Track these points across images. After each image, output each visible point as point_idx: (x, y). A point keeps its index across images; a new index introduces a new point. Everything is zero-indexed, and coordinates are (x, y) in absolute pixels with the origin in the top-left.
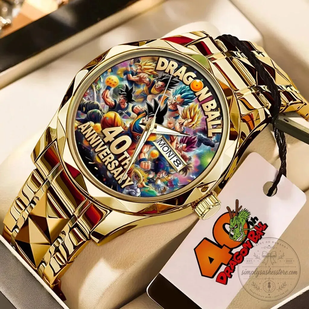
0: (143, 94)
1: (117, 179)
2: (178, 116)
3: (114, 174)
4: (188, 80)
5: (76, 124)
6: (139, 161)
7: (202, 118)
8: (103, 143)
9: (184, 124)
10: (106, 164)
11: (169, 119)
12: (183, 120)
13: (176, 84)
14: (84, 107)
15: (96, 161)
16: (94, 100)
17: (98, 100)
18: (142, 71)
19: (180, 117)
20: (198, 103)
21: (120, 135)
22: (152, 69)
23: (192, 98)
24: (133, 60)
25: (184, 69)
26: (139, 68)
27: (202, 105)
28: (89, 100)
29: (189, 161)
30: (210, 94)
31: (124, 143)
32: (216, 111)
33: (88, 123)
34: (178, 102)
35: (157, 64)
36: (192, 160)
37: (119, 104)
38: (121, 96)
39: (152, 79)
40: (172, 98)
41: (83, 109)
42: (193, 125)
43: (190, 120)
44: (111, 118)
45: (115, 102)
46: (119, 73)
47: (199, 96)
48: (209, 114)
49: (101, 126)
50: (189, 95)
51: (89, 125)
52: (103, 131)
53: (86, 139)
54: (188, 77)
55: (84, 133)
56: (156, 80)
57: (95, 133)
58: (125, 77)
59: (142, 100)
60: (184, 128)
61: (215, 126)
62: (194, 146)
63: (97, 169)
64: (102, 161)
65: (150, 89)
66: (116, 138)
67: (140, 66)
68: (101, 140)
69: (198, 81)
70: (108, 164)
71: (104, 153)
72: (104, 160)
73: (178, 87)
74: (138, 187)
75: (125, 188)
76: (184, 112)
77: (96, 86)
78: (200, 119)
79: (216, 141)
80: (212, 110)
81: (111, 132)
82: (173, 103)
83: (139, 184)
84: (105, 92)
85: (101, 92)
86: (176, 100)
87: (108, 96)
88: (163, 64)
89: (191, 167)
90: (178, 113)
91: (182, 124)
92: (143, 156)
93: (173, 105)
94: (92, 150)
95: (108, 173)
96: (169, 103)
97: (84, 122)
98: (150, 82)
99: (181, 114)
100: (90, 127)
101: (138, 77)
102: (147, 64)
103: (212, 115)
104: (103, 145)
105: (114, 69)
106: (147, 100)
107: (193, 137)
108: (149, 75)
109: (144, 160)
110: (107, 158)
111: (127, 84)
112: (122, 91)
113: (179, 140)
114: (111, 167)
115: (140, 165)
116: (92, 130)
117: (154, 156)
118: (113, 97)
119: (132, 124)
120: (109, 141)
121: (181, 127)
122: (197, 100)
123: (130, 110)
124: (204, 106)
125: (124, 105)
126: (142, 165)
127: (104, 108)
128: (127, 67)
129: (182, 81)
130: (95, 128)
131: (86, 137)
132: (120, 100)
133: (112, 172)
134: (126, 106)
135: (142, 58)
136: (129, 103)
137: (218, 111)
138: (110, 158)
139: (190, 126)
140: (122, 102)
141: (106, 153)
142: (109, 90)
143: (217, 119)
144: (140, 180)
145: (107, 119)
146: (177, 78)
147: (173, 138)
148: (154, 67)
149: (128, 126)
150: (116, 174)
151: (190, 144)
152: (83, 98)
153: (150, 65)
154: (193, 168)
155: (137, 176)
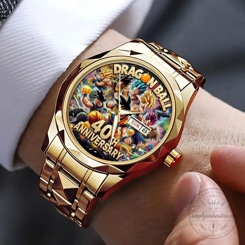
0: (110, 93)
1: (112, 155)
2: (139, 102)
3: (108, 152)
4: (139, 76)
5: (72, 126)
6: (122, 140)
7: (156, 99)
8: (94, 134)
9: (145, 107)
10: (101, 147)
11: (134, 106)
12: (144, 105)
13: (131, 81)
14: (73, 113)
15: (94, 147)
16: (78, 106)
17: (81, 105)
18: (105, 77)
19: (141, 103)
20: (150, 90)
21: (104, 125)
22: (111, 74)
23: (145, 88)
24: (96, 71)
25: (133, 68)
26: (102, 75)
27: (153, 90)
28: (75, 107)
29: (155, 131)
30: (156, 82)
31: (108, 130)
32: (163, 92)
33: (79, 123)
34: (136, 93)
35: (113, 69)
36: (157, 129)
37: (97, 105)
38: (96, 99)
39: (114, 81)
40: (132, 91)
41: (73, 115)
42: (151, 106)
43: (148, 103)
44: (94, 116)
45: (93, 104)
46: (89, 82)
47: (149, 85)
48: (160, 95)
49: (89, 123)
50: (142, 86)
51: (81, 124)
52: (91, 126)
53: (82, 134)
54: (138, 74)
55: (79, 131)
56: (116, 81)
57: (86, 129)
58: (94, 85)
59: (111, 98)
60: (146, 110)
61: (166, 103)
62: (156, 120)
63: (96, 152)
64: (98, 146)
65: (114, 88)
66: (102, 128)
67: (102, 74)
68: (92, 132)
69: (145, 74)
70: (102, 147)
71: (97, 140)
72: (99, 145)
73: (133, 82)
74: (127, 157)
75: (119, 159)
76: (142, 99)
77: (76, 96)
78: (155, 101)
79: (169, 112)
80: (161, 92)
81: (97, 125)
82: (133, 94)
83: (127, 154)
84: (83, 99)
85: (81, 99)
86: (135, 92)
87: (87, 100)
88: (118, 69)
89: (158, 134)
90: (139, 100)
91: (144, 107)
92: (124, 136)
93: (133, 95)
94: (88, 141)
95: (104, 153)
96: (130, 95)
97: (76, 123)
98: (113, 84)
99: (141, 101)
100: (82, 125)
101: (103, 82)
102: (107, 71)
103: (162, 96)
104: (95, 135)
105: (84, 81)
106: (115, 97)
107: (154, 114)
108: (110, 79)
109: (125, 138)
110: (101, 143)
111: (98, 89)
112: (95, 95)
113: (145, 118)
114: (105, 148)
115: (124, 142)
116: (84, 127)
117: (132, 134)
118: (91, 101)
119: (110, 116)
120: (98, 132)
121: (143, 110)
122: (149, 88)
123: (105, 107)
124: (155, 91)
125: (100, 104)
126: (125, 141)
127: (87, 110)
128: (93, 77)
129: (135, 77)
130: (85, 125)
131: (81, 132)
132: (96, 102)
133: (107, 151)
134: (101, 105)
135: (101, 68)
136: (103, 102)
137: (165, 92)
138: (102, 143)
139: (149, 107)
140: (98, 103)
141: (99, 140)
142: (86, 97)
143: (166, 98)
144: (127, 152)
145: (92, 117)
146: (130, 76)
147: (140, 118)
148: (112, 72)
149: (107, 118)
150: (110, 152)
151: (152, 119)
152: (70, 107)
153: (109, 72)
154: (160, 135)
155: (124, 150)
